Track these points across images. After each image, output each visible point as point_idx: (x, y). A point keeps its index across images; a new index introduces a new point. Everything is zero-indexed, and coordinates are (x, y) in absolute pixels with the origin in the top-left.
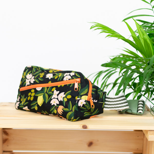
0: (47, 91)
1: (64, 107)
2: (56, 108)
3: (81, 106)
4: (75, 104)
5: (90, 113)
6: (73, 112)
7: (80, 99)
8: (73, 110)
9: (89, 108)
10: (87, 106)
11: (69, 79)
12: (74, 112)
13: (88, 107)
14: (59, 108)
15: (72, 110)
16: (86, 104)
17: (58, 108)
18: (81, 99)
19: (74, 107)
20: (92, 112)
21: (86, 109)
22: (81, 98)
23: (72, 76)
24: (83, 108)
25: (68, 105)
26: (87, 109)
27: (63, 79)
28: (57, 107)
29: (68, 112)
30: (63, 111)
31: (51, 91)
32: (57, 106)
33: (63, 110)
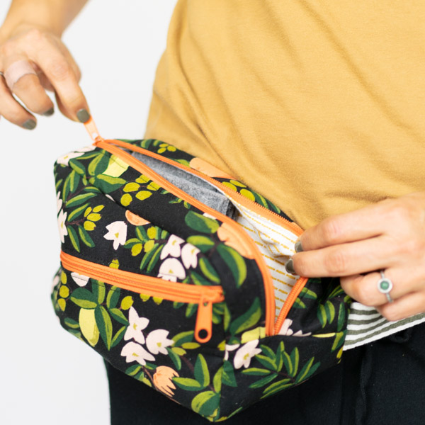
0: (105, 301)
1: (176, 374)
2: (145, 374)
3: (247, 366)
4: (222, 364)
5: (288, 380)
6: (215, 392)
7: (237, 346)
8: (218, 388)
9: (277, 363)
10: (268, 359)
11: (179, 281)
12: (222, 392)
13: (273, 362)
14: (159, 375)
15: (211, 387)
16: (261, 354)
17: (153, 372)
18: (242, 345)
19: (217, 378)
20: (295, 374)
21: (267, 371)
22: (243, 342)
23: (188, 267)
24: (254, 369)
25: (194, 365)
26: (273, 371)
27: (158, 273)
28: (149, 370)
29: (195, 393)
30: (174, 387)
31: (118, 306)
32: (151, 368)
33: (173, 382)
